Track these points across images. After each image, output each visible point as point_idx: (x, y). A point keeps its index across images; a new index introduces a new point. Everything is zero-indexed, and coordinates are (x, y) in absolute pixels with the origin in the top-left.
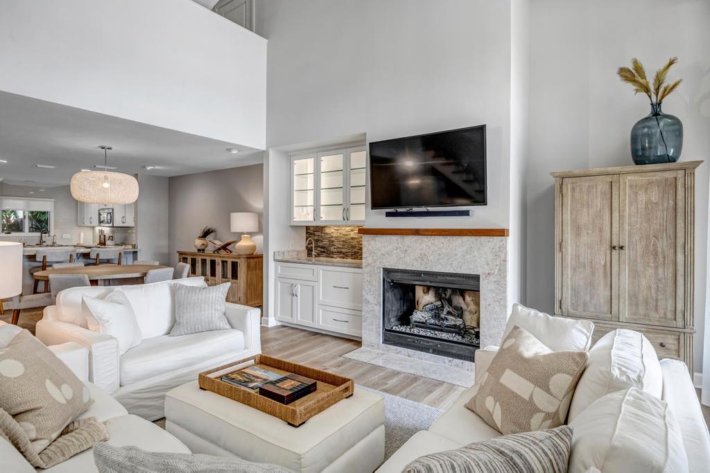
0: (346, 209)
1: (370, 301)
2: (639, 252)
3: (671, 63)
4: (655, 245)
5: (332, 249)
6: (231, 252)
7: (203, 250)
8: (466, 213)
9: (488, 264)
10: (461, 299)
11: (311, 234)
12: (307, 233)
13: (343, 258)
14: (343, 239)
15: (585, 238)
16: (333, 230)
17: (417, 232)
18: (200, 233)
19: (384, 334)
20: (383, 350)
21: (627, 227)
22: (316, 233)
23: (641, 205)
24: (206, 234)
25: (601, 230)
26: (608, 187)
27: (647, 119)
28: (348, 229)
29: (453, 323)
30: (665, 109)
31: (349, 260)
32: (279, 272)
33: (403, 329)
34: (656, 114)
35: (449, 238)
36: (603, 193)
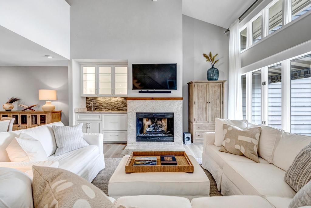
0: (113, 90)
1: (131, 126)
2: (213, 103)
3: (217, 55)
4: (216, 102)
5: (101, 107)
6: (35, 110)
7: (10, 110)
8: (170, 92)
9: (176, 109)
10: (160, 122)
11: (89, 101)
12: (87, 100)
13: (107, 110)
14: (107, 103)
15: (201, 100)
16: (101, 99)
17: (153, 99)
18: (7, 101)
19: (137, 138)
20: (137, 144)
21: (210, 97)
22: (92, 100)
23: (213, 91)
24: (12, 101)
25: (204, 98)
26: (206, 86)
27: (211, 69)
28: (109, 98)
29: (161, 130)
30: (215, 66)
31: (110, 111)
32: (78, 118)
33: (142, 135)
34: (213, 68)
35: (163, 100)
36: (205, 88)
